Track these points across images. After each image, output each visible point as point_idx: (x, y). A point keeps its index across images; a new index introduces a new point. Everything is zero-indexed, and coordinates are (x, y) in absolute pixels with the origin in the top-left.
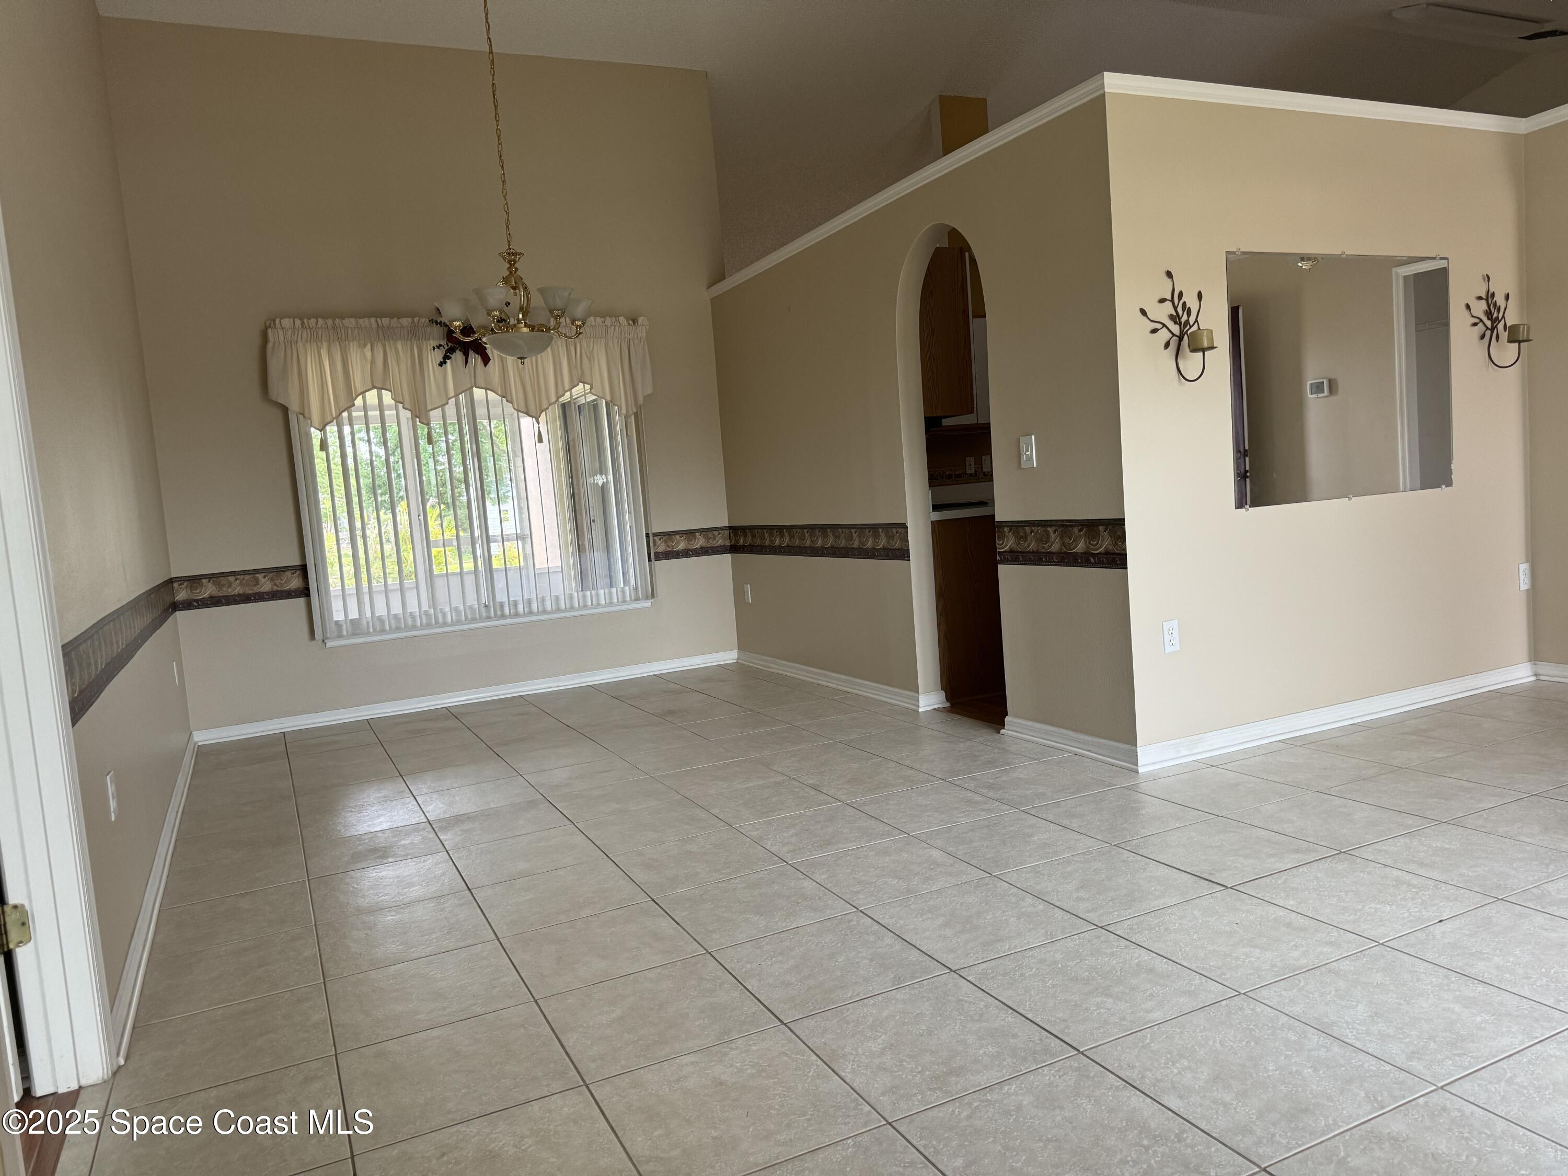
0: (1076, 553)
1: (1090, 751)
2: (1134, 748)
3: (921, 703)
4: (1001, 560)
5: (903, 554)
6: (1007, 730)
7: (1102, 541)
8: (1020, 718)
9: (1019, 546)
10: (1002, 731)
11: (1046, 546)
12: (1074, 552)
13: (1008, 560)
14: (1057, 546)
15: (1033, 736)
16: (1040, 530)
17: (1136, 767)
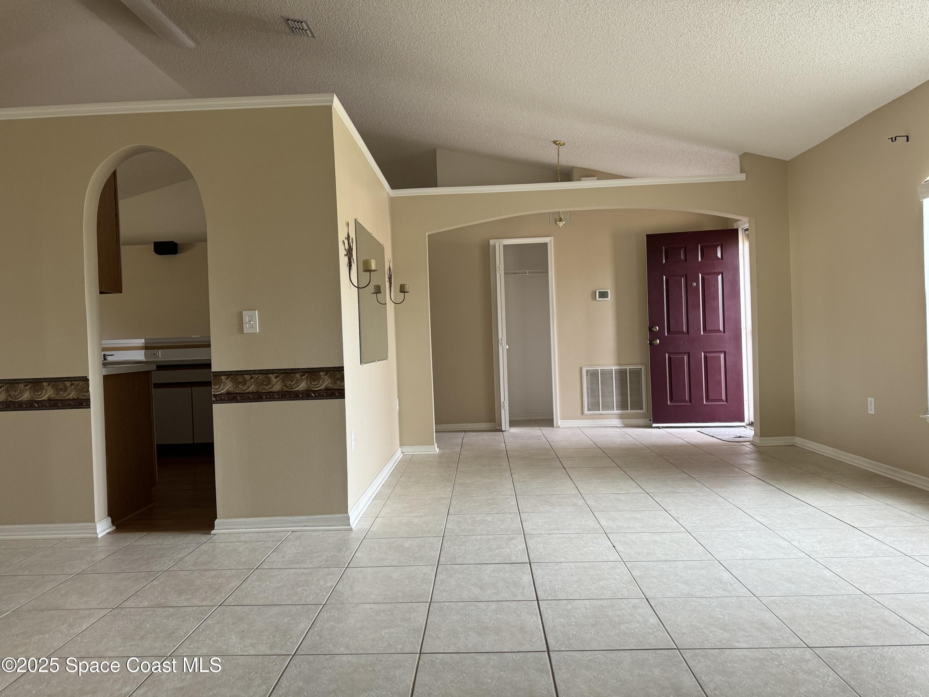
0: (298, 391)
1: (306, 526)
2: (346, 515)
3: (99, 530)
4: (217, 400)
5: (84, 403)
6: (216, 530)
7: (323, 382)
8: (231, 518)
9: (237, 389)
10: (213, 532)
11: (267, 388)
12: (295, 391)
13: (224, 400)
14: (278, 387)
15: (246, 529)
16: (261, 376)
17: (350, 527)
